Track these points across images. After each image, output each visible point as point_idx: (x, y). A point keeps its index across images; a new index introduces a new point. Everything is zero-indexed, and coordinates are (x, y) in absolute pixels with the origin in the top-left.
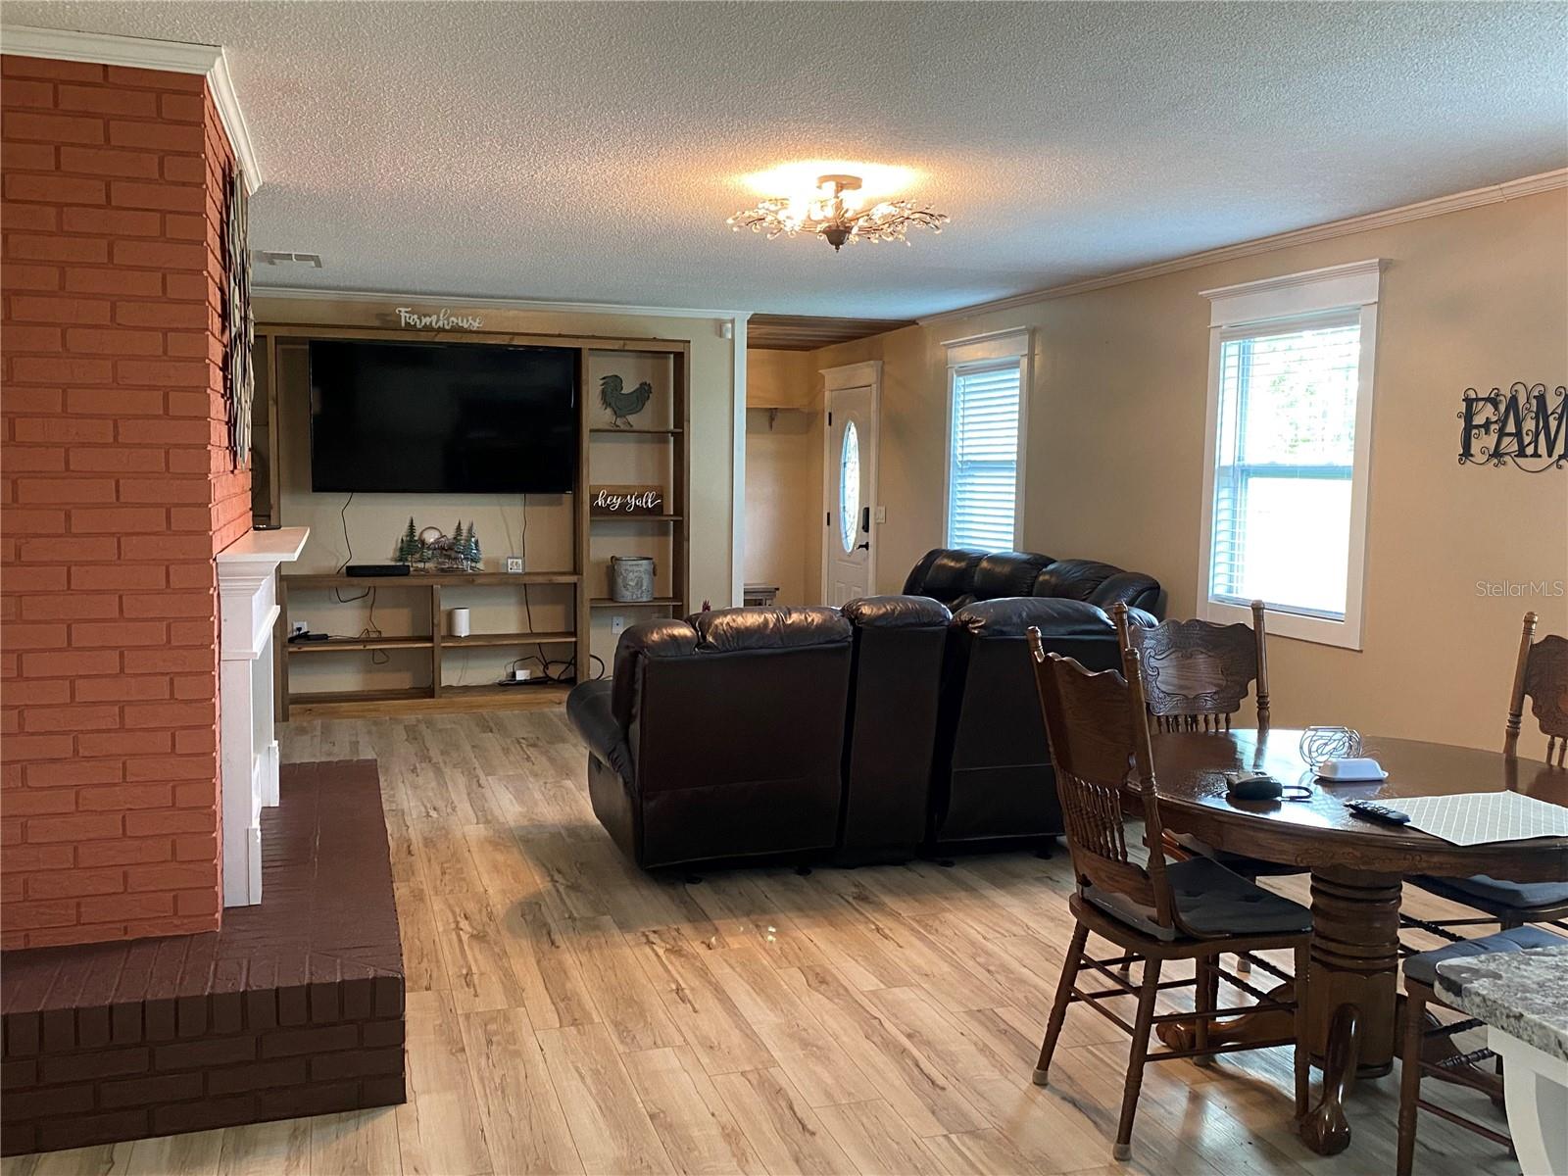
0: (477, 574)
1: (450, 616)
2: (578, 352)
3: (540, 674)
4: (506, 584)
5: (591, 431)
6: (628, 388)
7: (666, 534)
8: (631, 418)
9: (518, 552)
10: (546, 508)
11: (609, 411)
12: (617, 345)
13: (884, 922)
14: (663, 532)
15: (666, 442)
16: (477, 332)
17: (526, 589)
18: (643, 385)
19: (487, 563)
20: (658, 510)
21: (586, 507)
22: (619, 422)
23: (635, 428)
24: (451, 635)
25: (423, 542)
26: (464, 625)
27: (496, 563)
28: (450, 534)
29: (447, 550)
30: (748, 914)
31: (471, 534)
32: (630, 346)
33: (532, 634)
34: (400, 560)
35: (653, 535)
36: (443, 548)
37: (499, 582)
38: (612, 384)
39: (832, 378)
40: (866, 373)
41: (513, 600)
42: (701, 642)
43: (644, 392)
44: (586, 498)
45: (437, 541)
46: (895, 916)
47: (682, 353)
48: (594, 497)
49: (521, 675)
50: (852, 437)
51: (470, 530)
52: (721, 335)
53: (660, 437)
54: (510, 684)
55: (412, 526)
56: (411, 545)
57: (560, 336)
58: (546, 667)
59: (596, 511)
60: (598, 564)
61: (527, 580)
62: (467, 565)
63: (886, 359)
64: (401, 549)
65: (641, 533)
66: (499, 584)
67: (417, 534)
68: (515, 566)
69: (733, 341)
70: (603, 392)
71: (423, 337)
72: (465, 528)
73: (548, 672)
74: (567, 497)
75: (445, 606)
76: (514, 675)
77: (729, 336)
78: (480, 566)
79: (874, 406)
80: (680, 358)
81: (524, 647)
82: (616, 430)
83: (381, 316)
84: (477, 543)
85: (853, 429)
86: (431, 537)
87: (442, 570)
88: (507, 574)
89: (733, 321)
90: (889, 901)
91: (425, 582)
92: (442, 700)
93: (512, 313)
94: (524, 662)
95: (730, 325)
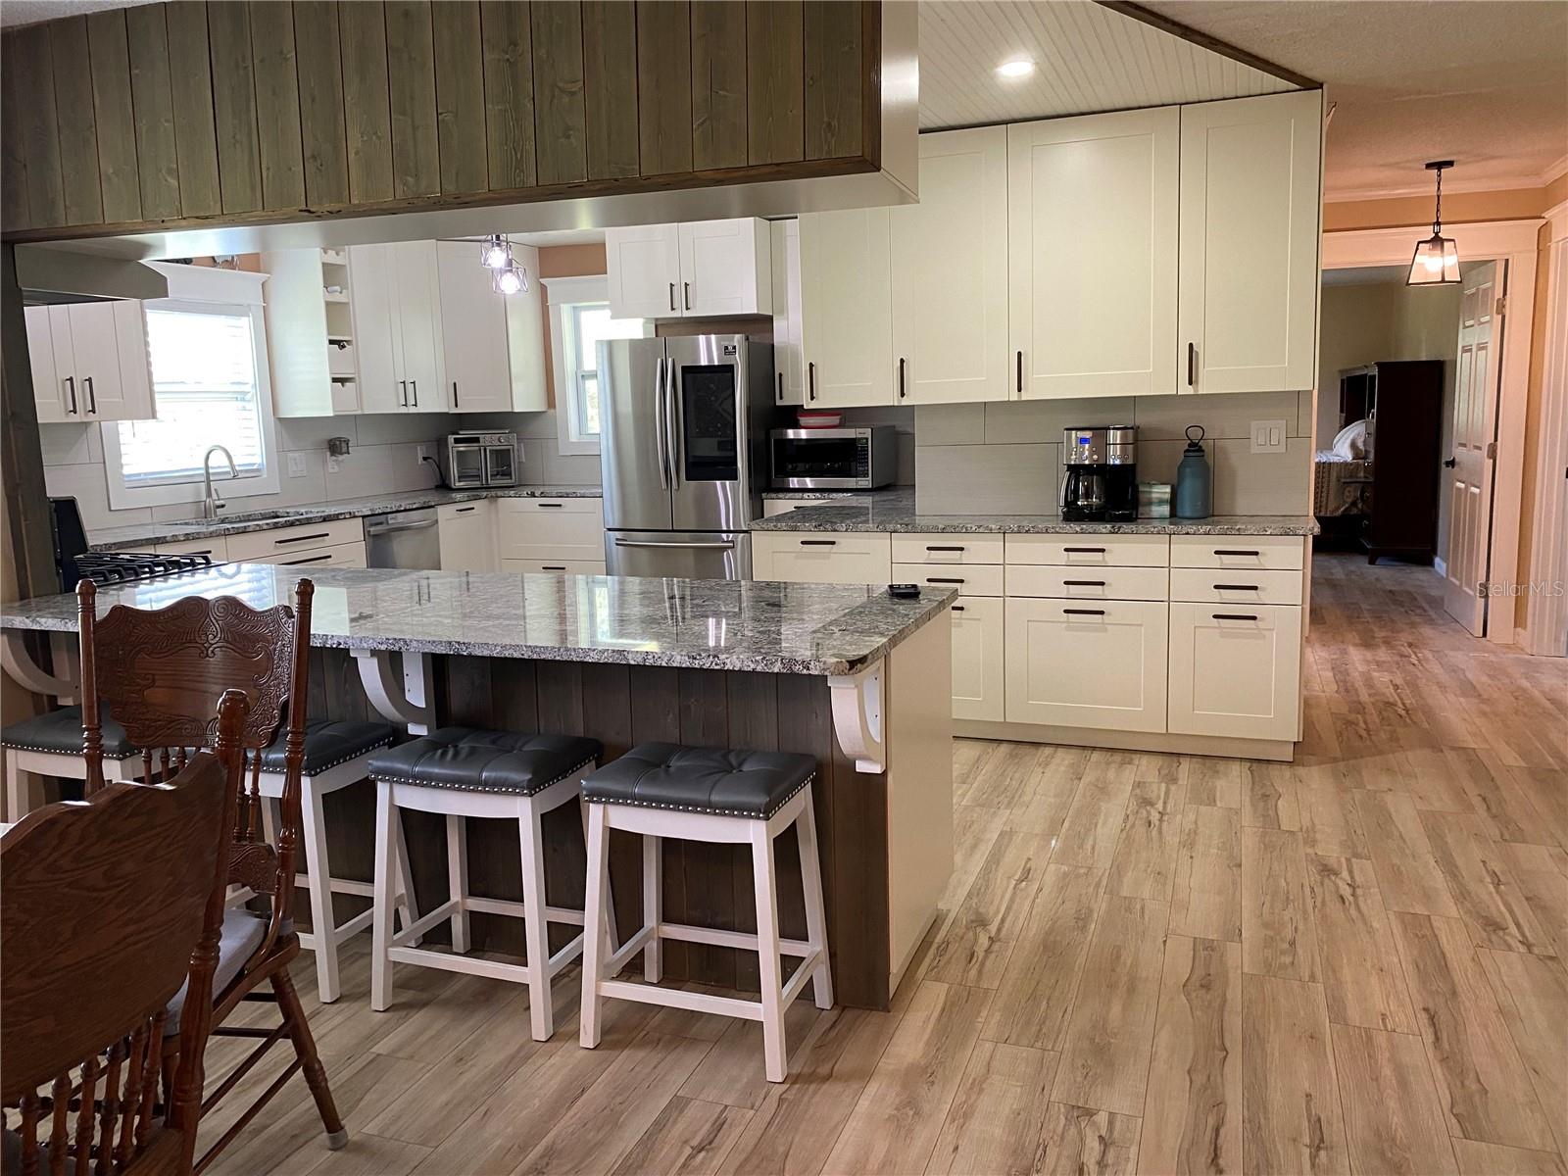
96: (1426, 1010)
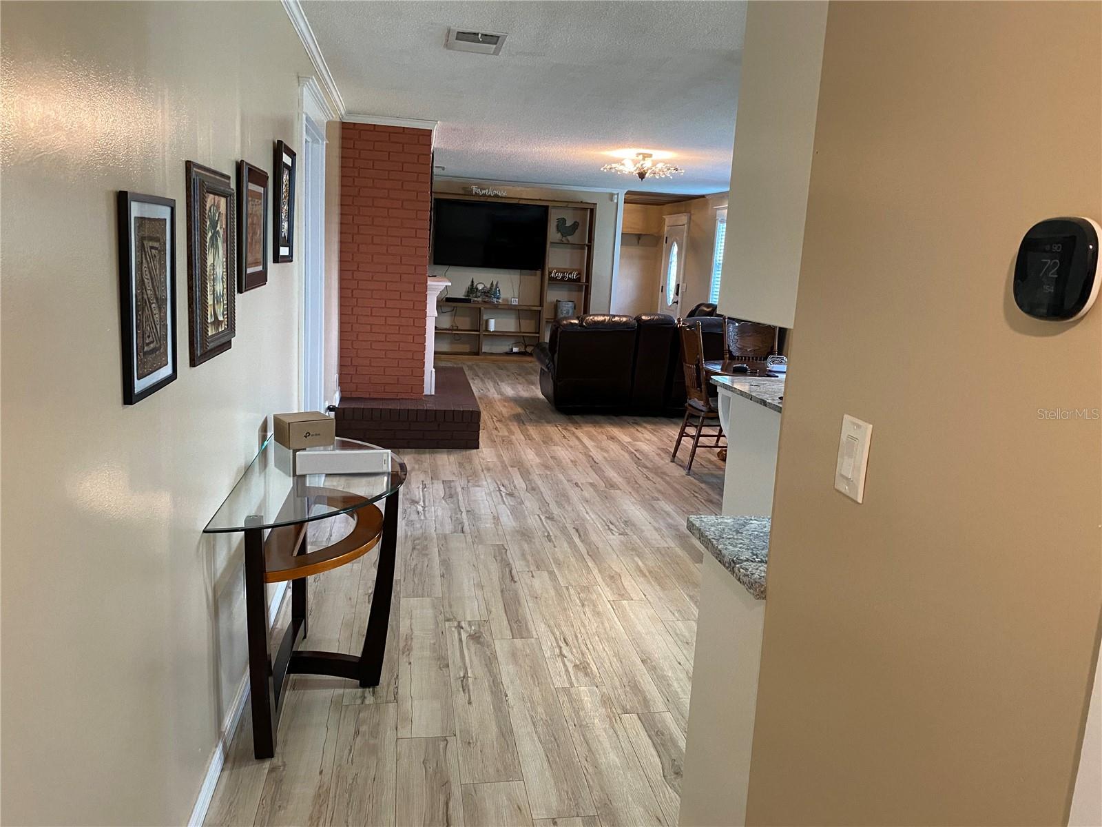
0: (499, 304)
1: (487, 322)
2: (547, 207)
3: (523, 350)
4: (511, 309)
5: (551, 243)
6: (568, 224)
7: (582, 291)
8: (569, 238)
9: (517, 295)
10: (529, 277)
11: (560, 234)
12: (565, 204)
13: (639, 429)
14: (580, 290)
15: (584, 249)
16: (506, 198)
17: (519, 312)
18: (575, 222)
19: (503, 300)
20: (578, 280)
21: (547, 277)
22: (564, 239)
23: (571, 242)
24: (487, 330)
25: (477, 289)
26: (492, 326)
27: (507, 300)
28: (489, 286)
29: (486, 293)
30: (592, 423)
31: (497, 287)
32: (570, 205)
33: (520, 332)
34: (467, 296)
35: (575, 291)
36: (485, 292)
37: (508, 308)
38: (562, 221)
39: (669, 220)
40: (683, 219)
41: (514, 316)
42: (581, 325)
43: (575, 226)
44: (547, 273)
45: (483, 289)
46: (645, 428)
47: (593, 209)
48: (550, 273)
49: (515, 350)
50: (675, 249)
51: (497, 285)
52: (612, 200)
53: (581, 247)
54: (511, 353)
55: (472, 282)
56: (472, 290)
57: (540, 200)
58: (526, 346)
59: (551, 279)
60: (551, 303)
61: (519, 308)
62: (495, 300)
63: (692, 212)
64: (468, 292)
65: (570, 290)
66: (508, 309)
67: (475, 285)
68: (515, 302)
69: (617, 203)
70: (557, 226)
71: (482, 199)
72: (494, 284)
73: (527, 349)
74: (539, 272)
75: (485, 317)
76: (512, 349)
77: (616, 201)
78: (500, 301)
79: (685, 234)
80: (592, 211)
81: (518, 337)
82: (561, 243)
83: (464, 189)
84: (499, 290)
85: (676, 245)
86: (480, 287)
87: (485, 302)
88: (511, 305)
89: (618, 194)
90: (645, 425)
91: (479, 306)
92: (482, 357)
93: (518, 189)
94: (517, 344)
95: (616, 196)
96: (515, 582)
